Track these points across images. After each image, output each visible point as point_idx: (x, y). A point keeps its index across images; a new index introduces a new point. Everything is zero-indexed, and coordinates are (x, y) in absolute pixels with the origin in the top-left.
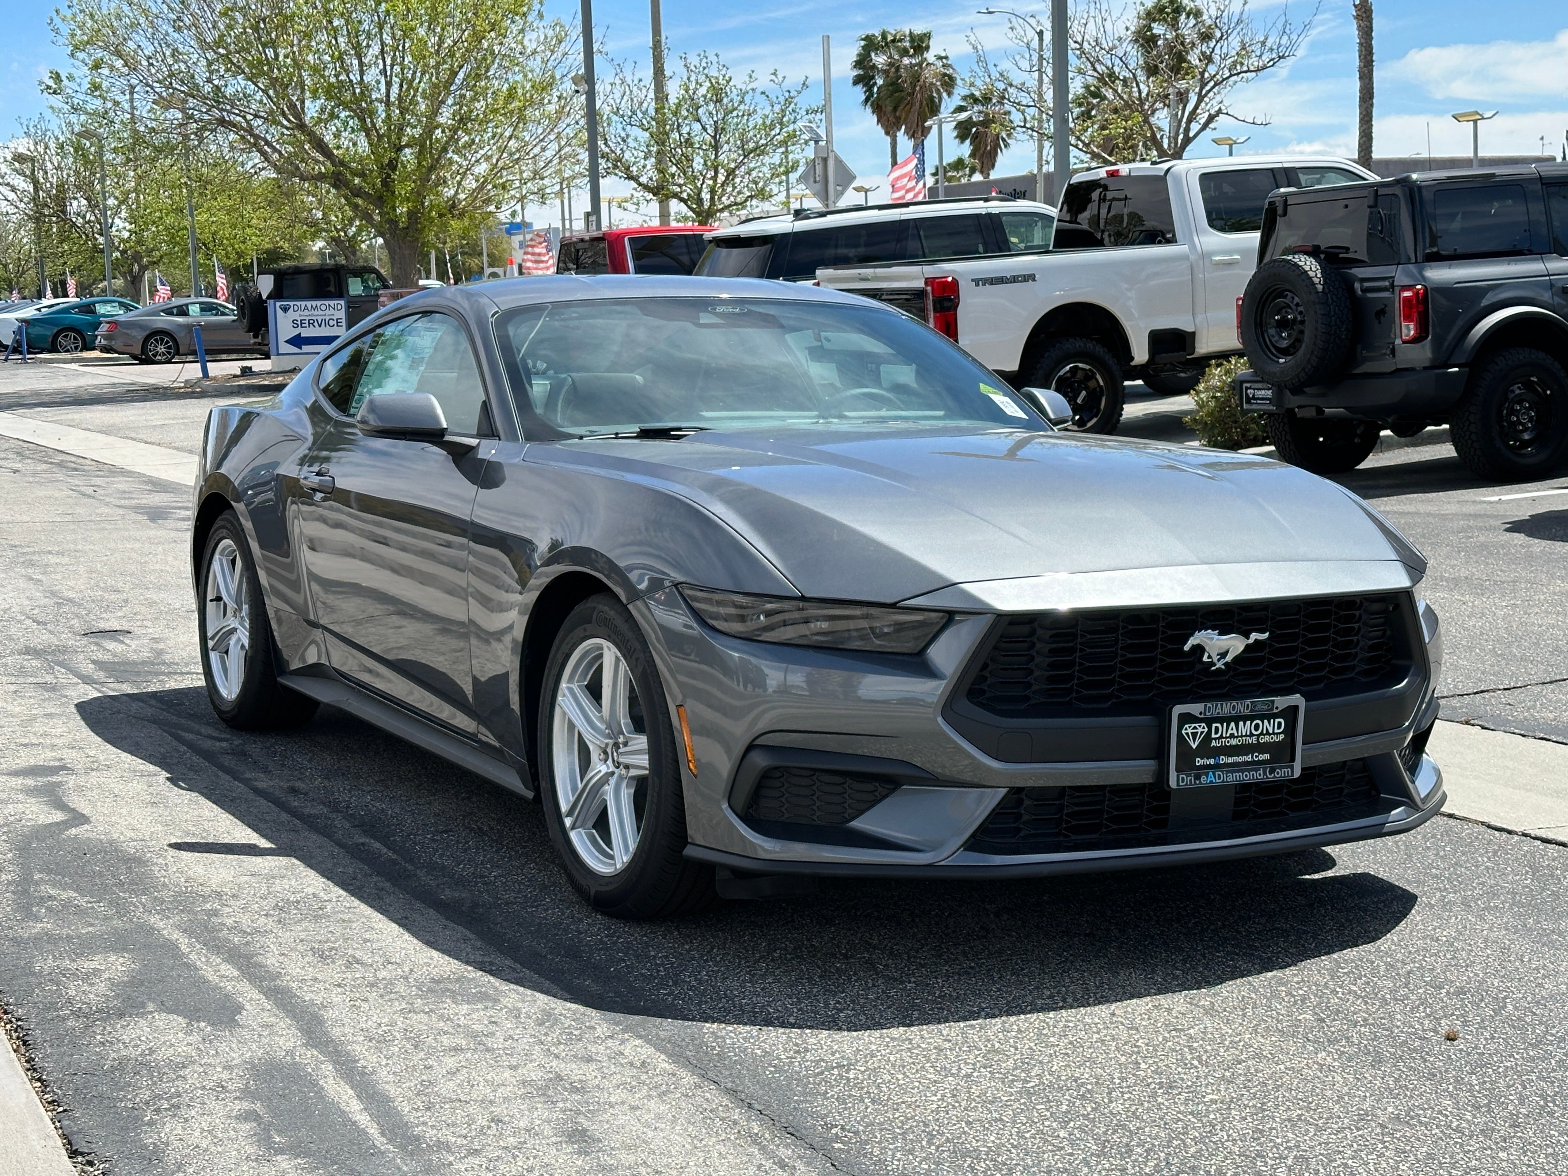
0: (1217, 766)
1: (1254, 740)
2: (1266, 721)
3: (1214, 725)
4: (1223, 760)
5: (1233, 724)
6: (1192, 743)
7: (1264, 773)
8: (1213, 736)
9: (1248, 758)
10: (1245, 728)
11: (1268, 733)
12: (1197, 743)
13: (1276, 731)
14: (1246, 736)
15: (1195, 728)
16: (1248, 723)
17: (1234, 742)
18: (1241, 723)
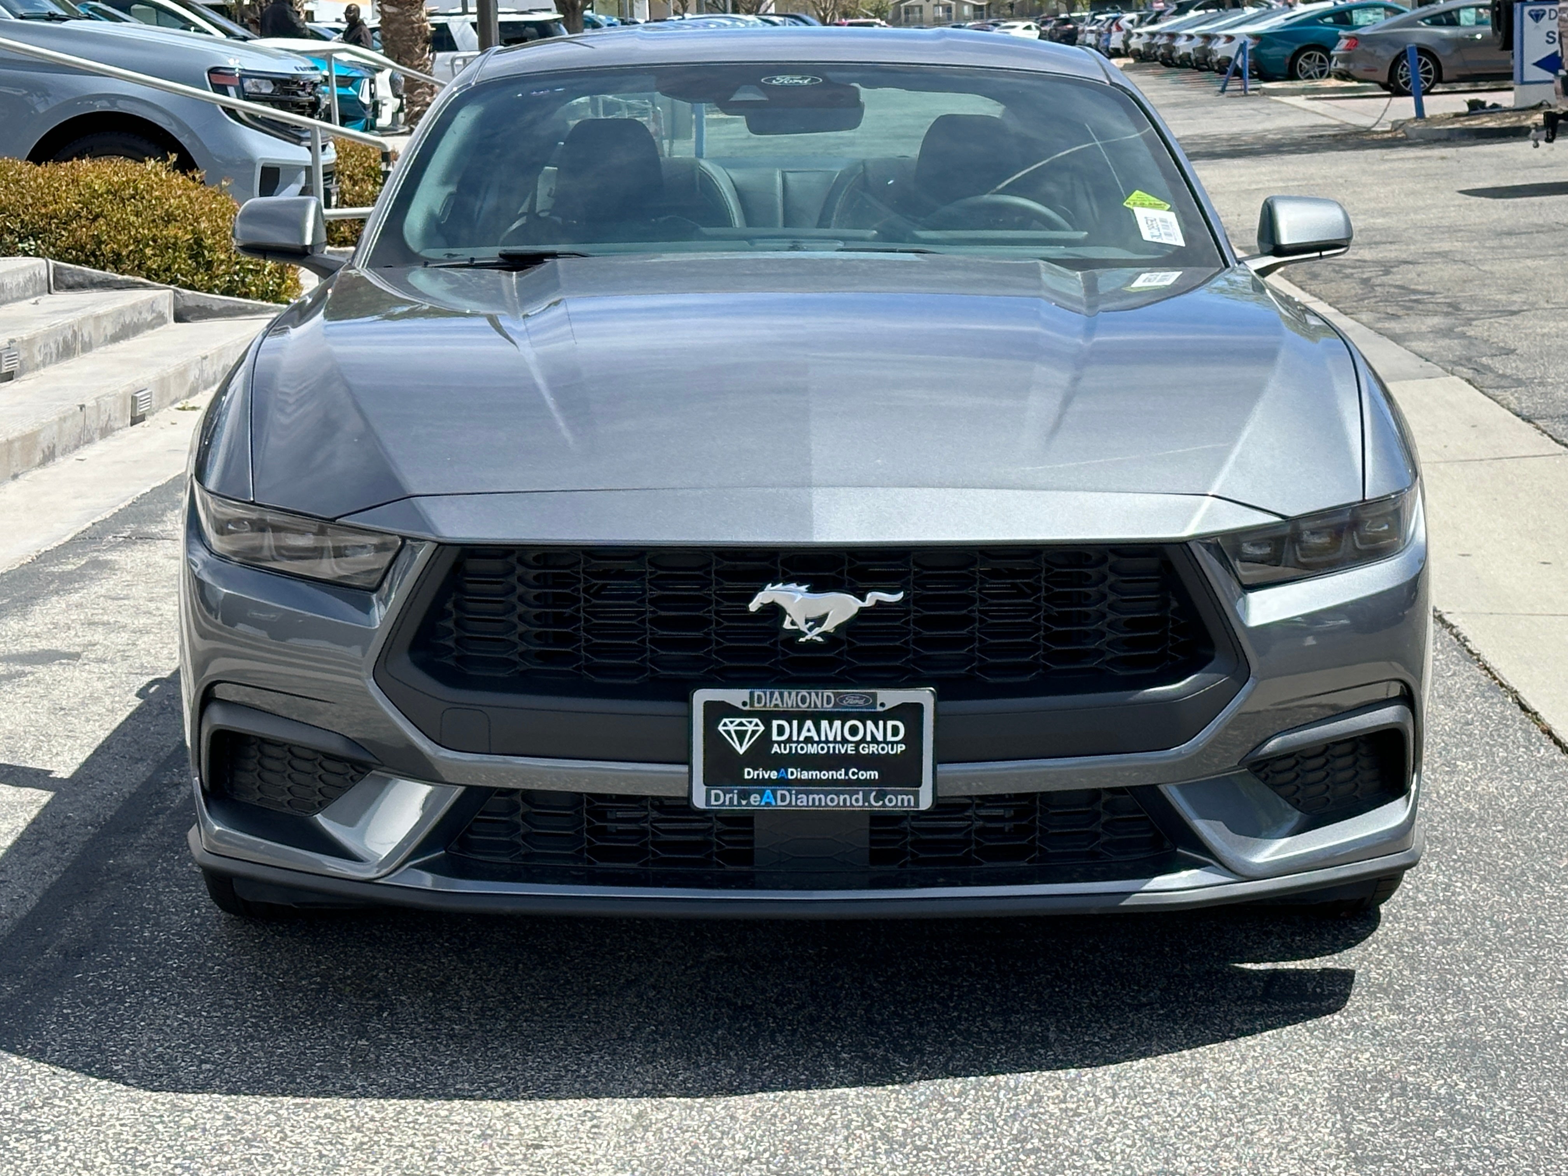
0: (783, 782)
1: (850, 749)
2: (870, 724)
3: (775, 723)
4: (793, 774)
5: (809, 723)
6: (737, 746)
7: (866, 799)
8: (775, 737)
9: (841, 775)
10: (831, 730)
11: (874, 740)
12: (745, 746)
13: (890, 738)
14: (835, 741)
15: (741, 724)
16: (837, 724)
17: (812, 749)
18: (824, 724)
